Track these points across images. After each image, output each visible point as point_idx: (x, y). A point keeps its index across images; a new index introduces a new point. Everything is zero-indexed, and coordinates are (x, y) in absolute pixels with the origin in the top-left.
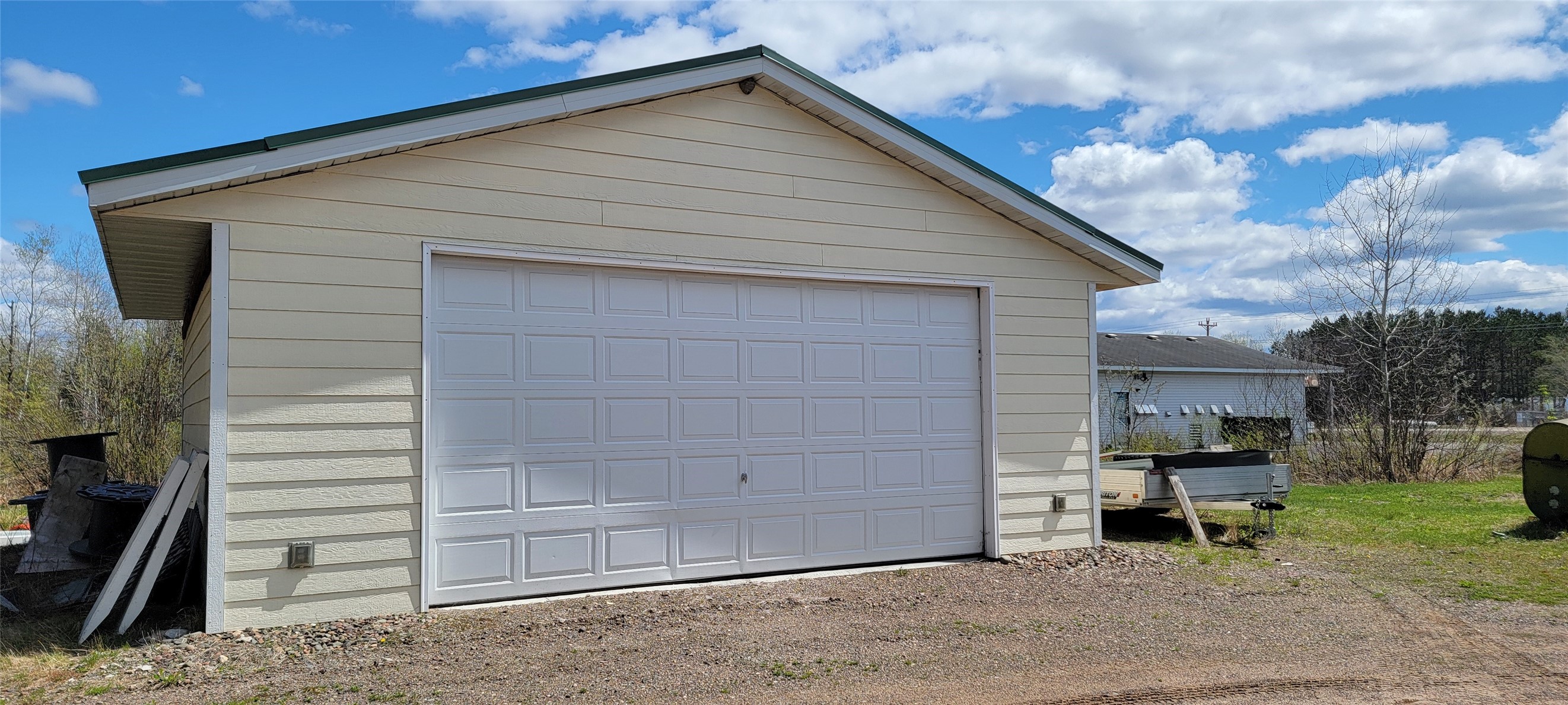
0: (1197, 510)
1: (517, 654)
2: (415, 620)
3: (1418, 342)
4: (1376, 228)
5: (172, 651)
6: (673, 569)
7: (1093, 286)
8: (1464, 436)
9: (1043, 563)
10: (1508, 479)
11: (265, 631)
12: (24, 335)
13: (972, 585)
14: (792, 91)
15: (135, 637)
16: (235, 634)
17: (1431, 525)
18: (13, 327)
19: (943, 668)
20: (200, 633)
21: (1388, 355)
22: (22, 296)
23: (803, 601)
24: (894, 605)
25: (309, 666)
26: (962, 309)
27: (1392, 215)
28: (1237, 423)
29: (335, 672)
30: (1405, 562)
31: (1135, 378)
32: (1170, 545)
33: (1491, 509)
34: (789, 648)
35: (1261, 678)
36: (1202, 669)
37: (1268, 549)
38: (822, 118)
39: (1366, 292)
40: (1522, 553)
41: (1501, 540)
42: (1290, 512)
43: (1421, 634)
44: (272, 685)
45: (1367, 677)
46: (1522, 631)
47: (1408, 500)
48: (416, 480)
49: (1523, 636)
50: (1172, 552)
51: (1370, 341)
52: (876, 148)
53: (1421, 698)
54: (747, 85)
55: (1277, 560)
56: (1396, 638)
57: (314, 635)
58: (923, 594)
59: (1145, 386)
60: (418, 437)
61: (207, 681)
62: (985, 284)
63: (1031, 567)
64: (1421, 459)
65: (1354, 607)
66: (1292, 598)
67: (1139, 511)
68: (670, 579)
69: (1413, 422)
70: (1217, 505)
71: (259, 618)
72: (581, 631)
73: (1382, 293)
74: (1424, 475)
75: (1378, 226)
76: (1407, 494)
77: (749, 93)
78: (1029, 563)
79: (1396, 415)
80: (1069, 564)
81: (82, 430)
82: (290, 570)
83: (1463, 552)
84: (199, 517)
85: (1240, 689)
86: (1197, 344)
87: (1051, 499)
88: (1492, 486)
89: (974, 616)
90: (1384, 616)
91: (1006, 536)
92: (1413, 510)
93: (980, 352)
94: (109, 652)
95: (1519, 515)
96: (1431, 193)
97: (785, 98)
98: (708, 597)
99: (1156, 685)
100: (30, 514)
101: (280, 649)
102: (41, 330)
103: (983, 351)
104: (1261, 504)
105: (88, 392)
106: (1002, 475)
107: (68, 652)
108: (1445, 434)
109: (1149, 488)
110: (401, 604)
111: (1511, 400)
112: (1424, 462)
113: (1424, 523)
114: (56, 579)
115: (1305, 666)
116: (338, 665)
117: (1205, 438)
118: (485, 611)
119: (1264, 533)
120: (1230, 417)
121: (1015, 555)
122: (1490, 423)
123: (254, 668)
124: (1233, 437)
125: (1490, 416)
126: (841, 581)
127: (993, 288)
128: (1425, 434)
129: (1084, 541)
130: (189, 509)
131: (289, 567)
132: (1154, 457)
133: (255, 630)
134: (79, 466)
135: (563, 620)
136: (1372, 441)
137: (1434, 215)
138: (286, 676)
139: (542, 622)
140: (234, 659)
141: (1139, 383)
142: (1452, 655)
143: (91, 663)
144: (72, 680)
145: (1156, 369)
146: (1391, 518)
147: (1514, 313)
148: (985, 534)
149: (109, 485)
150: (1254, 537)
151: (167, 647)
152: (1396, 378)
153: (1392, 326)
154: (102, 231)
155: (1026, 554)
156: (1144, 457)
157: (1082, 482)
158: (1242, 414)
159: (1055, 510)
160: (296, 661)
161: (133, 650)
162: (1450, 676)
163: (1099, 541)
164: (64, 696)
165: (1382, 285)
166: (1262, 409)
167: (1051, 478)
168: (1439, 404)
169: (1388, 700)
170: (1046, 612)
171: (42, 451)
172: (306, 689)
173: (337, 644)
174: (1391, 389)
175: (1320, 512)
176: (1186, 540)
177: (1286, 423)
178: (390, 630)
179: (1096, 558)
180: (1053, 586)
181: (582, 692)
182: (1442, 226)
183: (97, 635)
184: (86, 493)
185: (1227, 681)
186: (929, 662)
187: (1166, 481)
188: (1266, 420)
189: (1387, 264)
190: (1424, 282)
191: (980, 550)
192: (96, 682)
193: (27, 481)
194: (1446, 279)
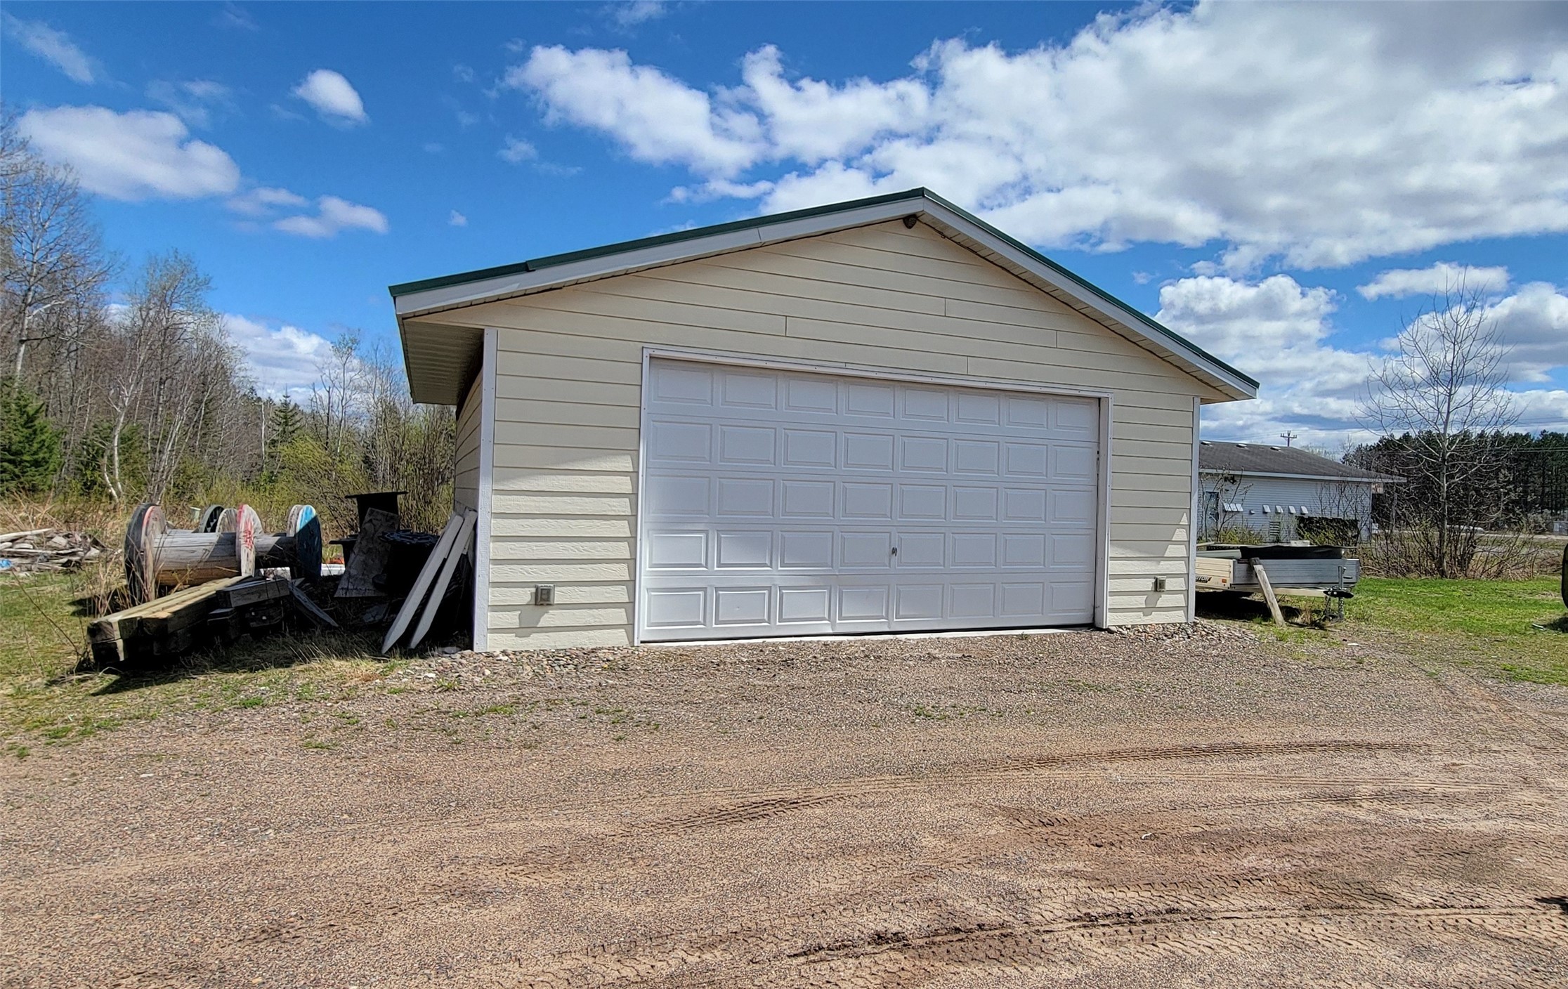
0: (1276, 595)
1: (709, 684)
2: (630, 651)
3: (1473, 459)
4: (1442, 359)
5: (449, 663)
6: (833, 625)
7: (1197, 400)
8: (1508, 541)
9: (1144, 634)
10: (1546, 579)
11: (518, 653)
12: (337, 414)
13: (1082, 649)
14: (947, 227)
15: (422, 651)
16: (495, 654)
17: (1478, 617)
18: (330, 406)
19: (1058, 717)
20: (469, 651)
21: (1447, 469)
22: (337, 382)
23: (940, 656)
24: (1016, 663)
25: (550, 682)
26: (1085, 415)
27: (1457, 348)
28: (1312, 523)
29: (570, 688)
30: (1456, 647)
31: (1225, 481)
32: (1252, 624)
33: (1530, 605)
34: (929, 694)
35: (1329, 739)
36: (1279, 729)
37: (1336, 631)
38: (972, 250)
39: (1432, 415)
40: (1557, 643)
41: (1540, 631)
42: (1357, 600)
43: (1468, 709)
44: (523, 695)
45: (1421, 743)
46: (1557, 710)
47: (1458, 594)
48: (632, 540)
49: (1557, 714)
50: (1252, 630)
51: (1431, 456)
52: (1017, 276)
53: (1466, 762)
54: (910, 221)
55: (1344, 640)
56: (1446, 711)
57: (554, 658)
58: (1041, 655)
59: (1234, 487)
60: (634, 505)
61: (476, 688)
62: (1106, 395)
63: (1133, 637)
64: (1470, 559)
65: (1411, 683)
66: (1357, 673)
67: (1226, 593)
68: (831, 631)
69: (1465, 528)
70: (1294, 592)
71: (511, 643)
72: (759, 669)
73: (1445, 415)
74: (1472, 573)
75: (1443, 356)
76: (1456, 589)
77: (910, 228)
78: (1132, 634)
79: (1451, 521)
80: (1166, 636)
81: (380, 489)
82: (537, 608)
83: (1505, 641)
84: (468, 561)
85: (1311, 747)
86: (1280, 453)
87: (1154, 580)
88: (1531, 585)
89: (1085, 676)
90: (1436, 692)
91: (1113, 610)
92: (1462, 603)
93: (1098, 452)
94: (404, 661)
95: (1556, 611)
96: (1493, 327)
97: (941, 232)
98: (862, 649)
99: (1238, 741)
100: (344, 552)
101: (528, 668)
102: (349, 410)
103: (1101, 453)
104: (1333, 592)
105: (383, 459)
106: (1113, 559)
107: (375, 659)
108: (1493, 539)
109: (1236, 576)
110: (618, 638)
111: (1549, 512)
112: (1472, 562)
113: (1472, 614)
114: (363, 604)
115: (1367, 731)
116: (572, 683)
117: (1283, 535)
118: (684, 649)
119: (1334, 617)
120: (1306, 517)
121: (1120, 627)
122: (1533, 531)
123: (509, 681)
124: (1307, 534)
125: (1533, 525)
126: (972, 641)
127: (1112, 398)
128: (1475, 538)
129: (1179, 617)
130: (462, 554)
131: (536, 604)
132: (1241, 548)
133: (509, 652)
134: (379, 517)
135: (745, 660)
136: (1429, 543)
137: (1493, 350)
138: (533, 689)
139: (728, 660)
140: (495, 673)
141: (1228, 485)
142: (1494, 727)
143: (392, 669)
144: (378, 681)
145: (1245, 473)
146: (1443, 609)
147: (1555, 436)
148: (1095, 608)
149: (401, 533)
150: (1324, 620)
151: (446, 660)
152: (1453, 489)
153: (1451, 443)
154: (404, 334)
155: (1130, 626)
156: (1233, 548)
157: (1180, 567)
158: (1316, 514)
159: (1156, 590)
160: (541, 678)
161: (421, 660)
162: (1492, 745)
163: (1192, 617)
164: (373, 693)
165: (1445, 409)
166: (1335, 510)
167: (1154, 563)
168: (1490, 513)
169: (1439, 763)
170: (1144, 676)
171: (353, 506)
172: (548, 700)
173: (571, 667)
174: (1448, 498)
175: (1382, 601)
176: (1265, 621)
177: (1354, 524)
178: (611, 658)
179: (1189, 632)
180: (1151, 653)
181: (761, 718)
182: (1499, 359)
183: (396, 648)
184: (385, 538)
185: (1300, 740)
186: (1046, 712)
187: (1251, 570)
188: (1338, 520)
189: (1451, 390)
190: (1482, 407)
191: (1090, 621)
192: (396, 685)
193: (339, 527)
194: (1501, 404)
